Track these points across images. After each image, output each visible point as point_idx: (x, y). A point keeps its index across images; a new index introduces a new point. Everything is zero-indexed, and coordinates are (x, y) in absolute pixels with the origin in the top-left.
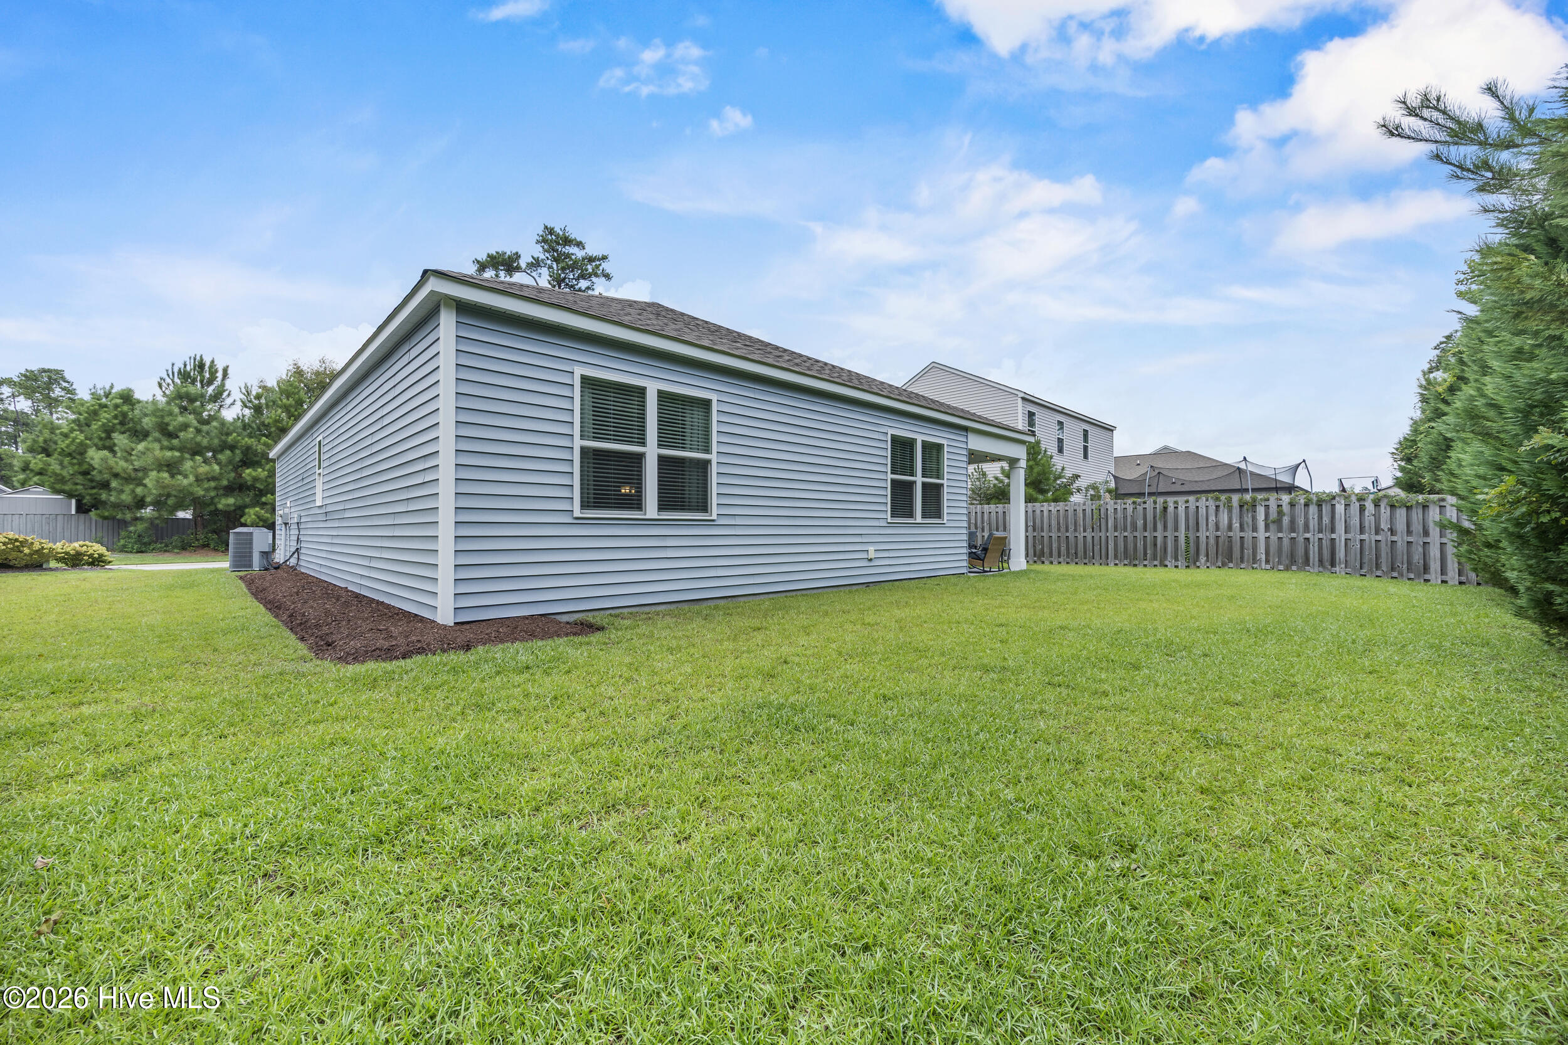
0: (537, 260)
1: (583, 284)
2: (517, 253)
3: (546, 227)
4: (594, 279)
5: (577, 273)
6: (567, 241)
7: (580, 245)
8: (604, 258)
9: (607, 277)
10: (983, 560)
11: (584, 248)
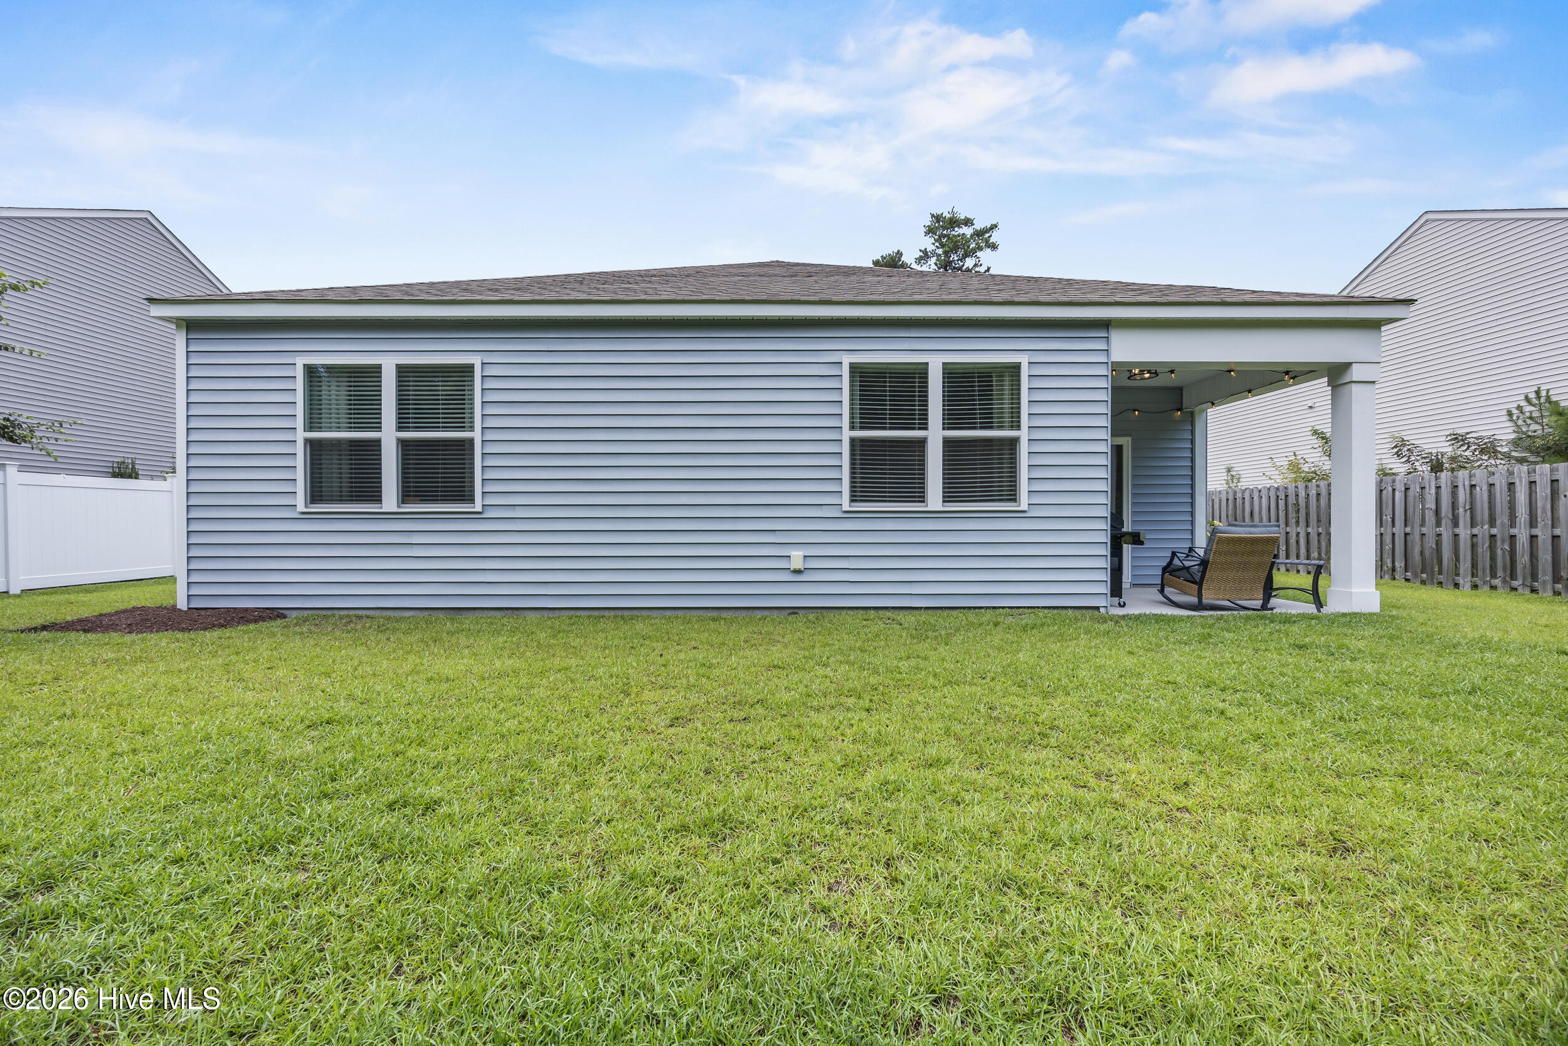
0: (925, 252)
1: (969, 263)
2: (898, 251)
3: (933, 216)
4: (979, 254)
5: (961, 252)
6: (954, 222)
7: (968, 222)
8: (994, 227)
9: (994, 247)
10: (1200, 584)
11: (973, 225)
